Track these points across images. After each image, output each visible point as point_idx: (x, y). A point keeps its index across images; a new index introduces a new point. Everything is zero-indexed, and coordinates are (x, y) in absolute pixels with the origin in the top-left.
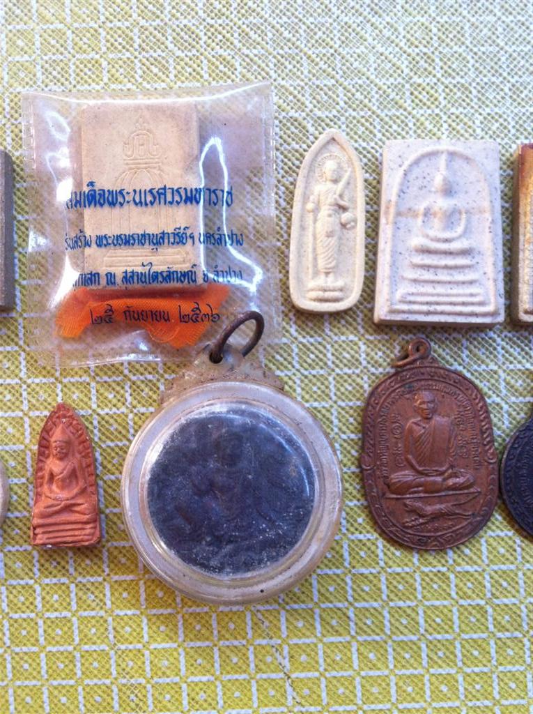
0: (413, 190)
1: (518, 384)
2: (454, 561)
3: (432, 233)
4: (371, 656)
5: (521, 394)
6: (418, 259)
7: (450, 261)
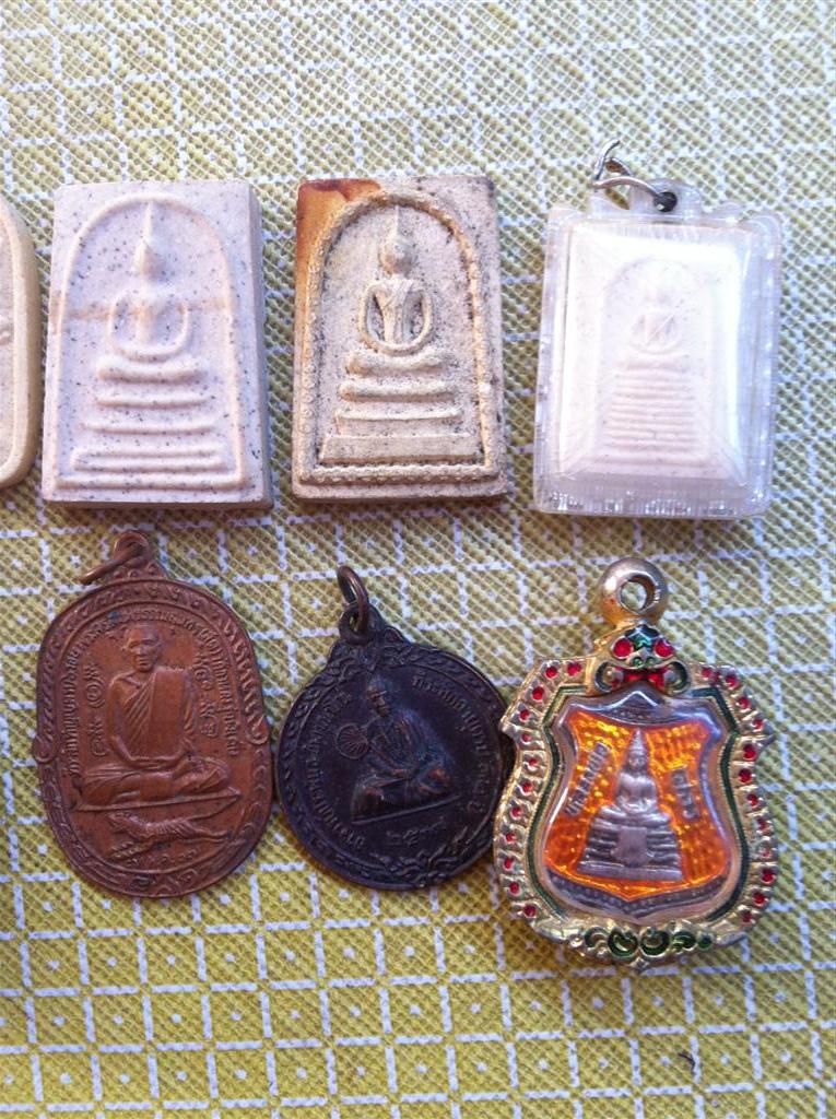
0: (98, 272)
1: (314, 606)
2: (203, 916)
3: (130, 347)
4: (64, 1078)
5: (319, 623)
6: (108, 394)
7: (163, 396)
